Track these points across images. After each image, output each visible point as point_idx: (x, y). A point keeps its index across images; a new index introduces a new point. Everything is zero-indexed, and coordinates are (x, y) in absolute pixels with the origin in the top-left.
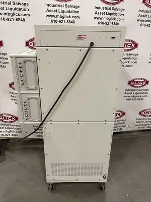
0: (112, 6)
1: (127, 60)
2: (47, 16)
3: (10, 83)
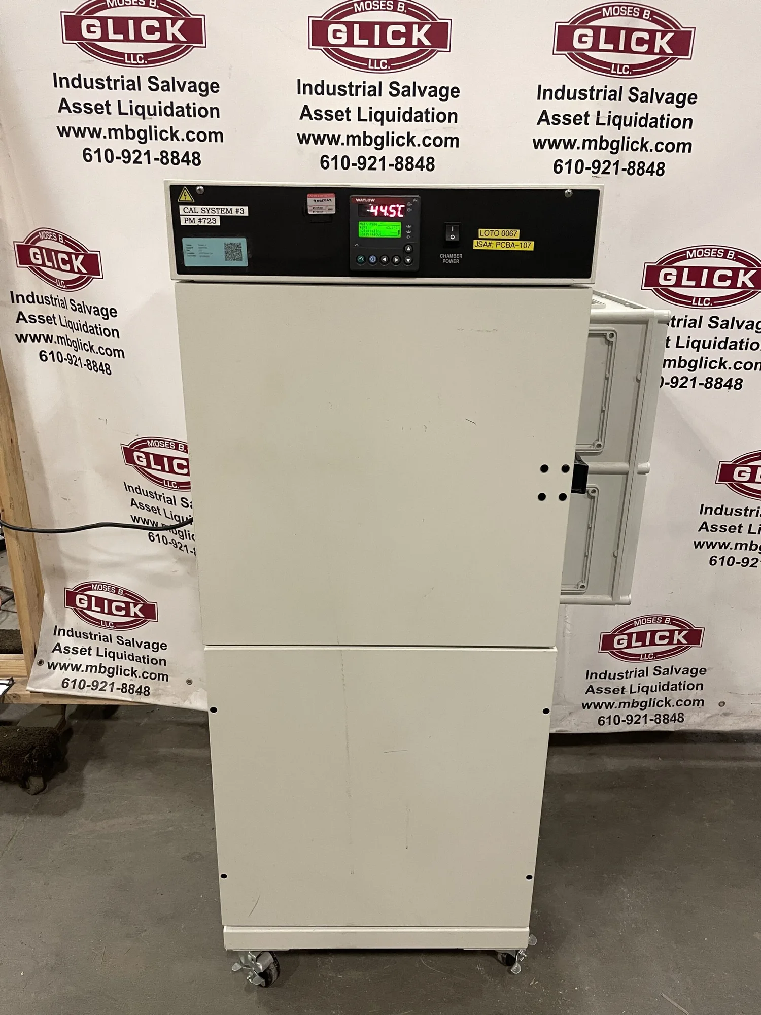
0: (627, 83)
1: (714, 354)
2: (303, 139)
3: (127, 442)
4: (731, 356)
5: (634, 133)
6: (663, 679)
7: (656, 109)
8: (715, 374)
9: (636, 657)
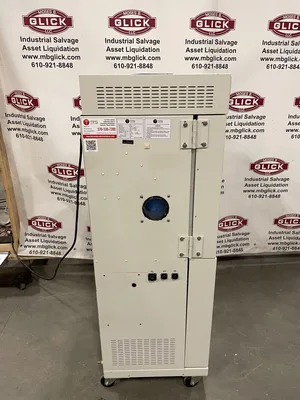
0: (214, 38)
1: (247, 127)
2: (108, 58)
3: (49, 165)
4: (252, 128)
5: (218, 55)
6: (235, 237)
7: (224, 47)
8: (247, 134)
9: (226, 230)
